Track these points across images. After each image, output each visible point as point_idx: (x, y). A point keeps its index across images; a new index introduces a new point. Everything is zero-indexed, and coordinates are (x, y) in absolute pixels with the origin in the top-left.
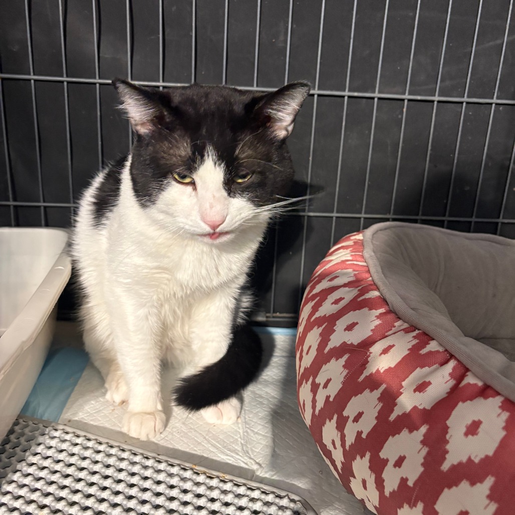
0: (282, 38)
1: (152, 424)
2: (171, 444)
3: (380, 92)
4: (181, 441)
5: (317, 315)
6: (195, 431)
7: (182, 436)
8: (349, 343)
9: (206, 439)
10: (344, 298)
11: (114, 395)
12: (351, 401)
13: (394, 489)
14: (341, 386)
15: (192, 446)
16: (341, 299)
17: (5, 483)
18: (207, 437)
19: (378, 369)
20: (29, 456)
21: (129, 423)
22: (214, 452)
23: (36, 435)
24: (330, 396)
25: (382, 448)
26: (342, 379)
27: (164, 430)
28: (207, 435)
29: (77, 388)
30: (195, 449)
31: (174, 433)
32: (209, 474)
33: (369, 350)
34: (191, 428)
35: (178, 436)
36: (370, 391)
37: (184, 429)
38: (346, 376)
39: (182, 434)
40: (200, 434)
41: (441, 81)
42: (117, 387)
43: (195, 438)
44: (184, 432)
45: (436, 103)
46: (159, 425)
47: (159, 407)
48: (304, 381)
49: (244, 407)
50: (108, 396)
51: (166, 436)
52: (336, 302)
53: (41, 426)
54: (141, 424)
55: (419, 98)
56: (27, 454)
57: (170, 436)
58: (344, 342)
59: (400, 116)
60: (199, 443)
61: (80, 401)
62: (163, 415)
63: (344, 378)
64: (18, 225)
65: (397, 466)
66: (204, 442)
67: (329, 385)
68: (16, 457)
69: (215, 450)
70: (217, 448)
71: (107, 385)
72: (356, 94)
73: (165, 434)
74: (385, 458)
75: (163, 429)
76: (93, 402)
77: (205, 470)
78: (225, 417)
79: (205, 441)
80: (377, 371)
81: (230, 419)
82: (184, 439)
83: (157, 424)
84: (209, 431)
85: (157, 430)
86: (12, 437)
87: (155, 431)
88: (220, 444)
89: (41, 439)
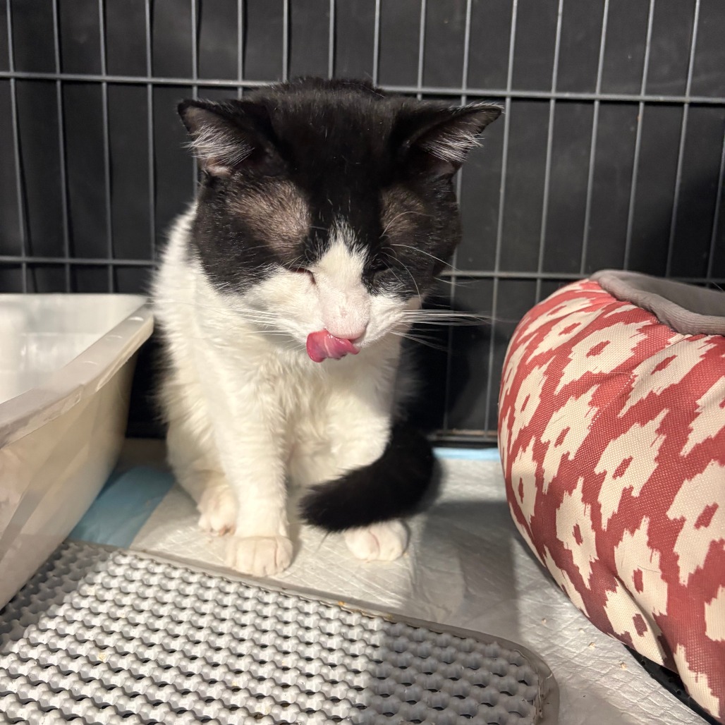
0: (458, 17)
1: (272, 552)
2: (302, 582)
3: (602, 91)
4: (316, 580)
5: (537, 352)
6: (338, 567)
7: (318, 574)
8: (596, 372)
9: (356, 578)
10: (579, 324)
11: (212, 518)
12: (607, 450)
13: (698, 566)
14: (588, 432)
15: (335, 586)
16: (575, 326)
17: (44, 617)
18: (358, 576)
19: (652, 392)
20: (82, 585)
21: (236, 550)
22: (369, 594)
23: (94, 560)
24: (568, 453)
25: (670, 502)
26: (589, 422)
27: (290, 566)
28: (357, 572)
29: (155, 513)
30: (341, 589)
31: (307, 570)
32: (366, 613)
33: (632, 373)
34: (332, 565)
35: (313, 573)
36: (641, 425)
37: (321, 565)
38: (595, 416)
39: (318, 571)
40: (346, 571)
41: (694, 74)
42: (217, 507)
43: (340, 576)
44: (321, 568)
45: (686, 106)
46: (282, 555)
47: (283, 532)
48: (521, 449)
49: (412, 539)
50: (203, 522)
51: (295, 573)
52: (567, 331)
53: (102, 550)
54: (255, 551)
55: (661, 98)
56: (80, 582)
57: (300, 574)
58: (588, 372)
59: (632, 129)
60: (345, 583)
61: (161, 529)
62: (289, 543)
63: (593, 420)
64: (75, 289)
65: (702, 524)
66: (352, 582)
67: (566, 439)
68: (64, 586)
69: (372, 592)
70: (375, 589)
71: (200, 507)
72: (567, 95)
73: (292, 570)
74: (678, 518)
75: (288, 563)
76: (179, 531)
77: (360, 609)
78: (384, 550)
79: (355, 580)
80: (650, 394)
81: (392, 550)
82: (322, 578)
83: (278, 553)
84: (359, 568)
85: (278, 562)
86: (58, 563)
87: (276, 564)
88: (378, 584)
89: (101, 566)
